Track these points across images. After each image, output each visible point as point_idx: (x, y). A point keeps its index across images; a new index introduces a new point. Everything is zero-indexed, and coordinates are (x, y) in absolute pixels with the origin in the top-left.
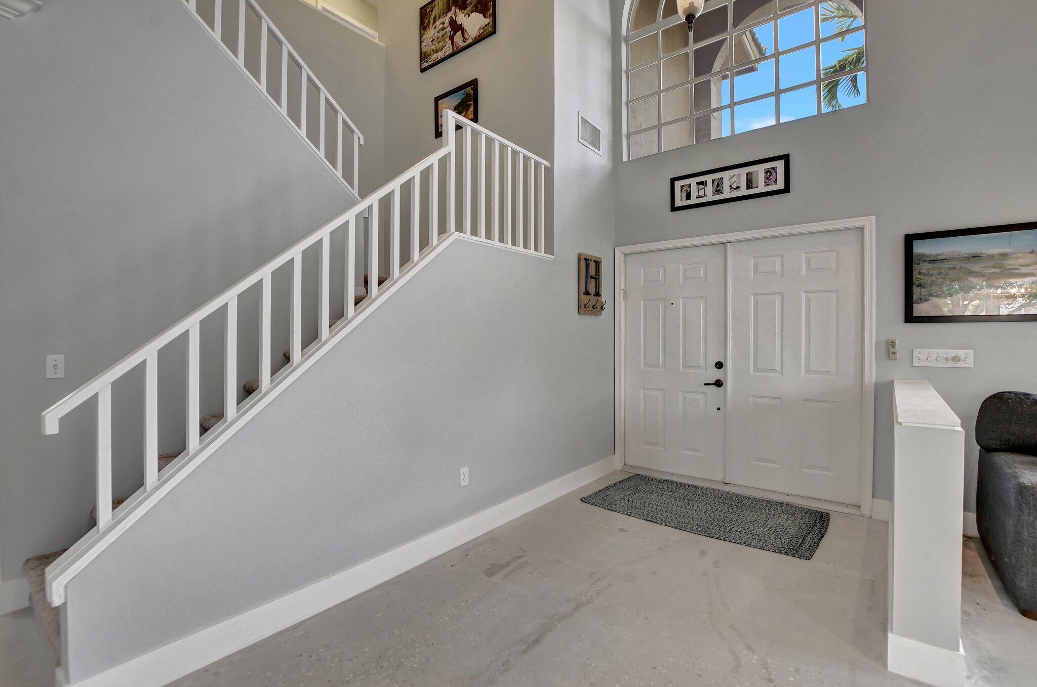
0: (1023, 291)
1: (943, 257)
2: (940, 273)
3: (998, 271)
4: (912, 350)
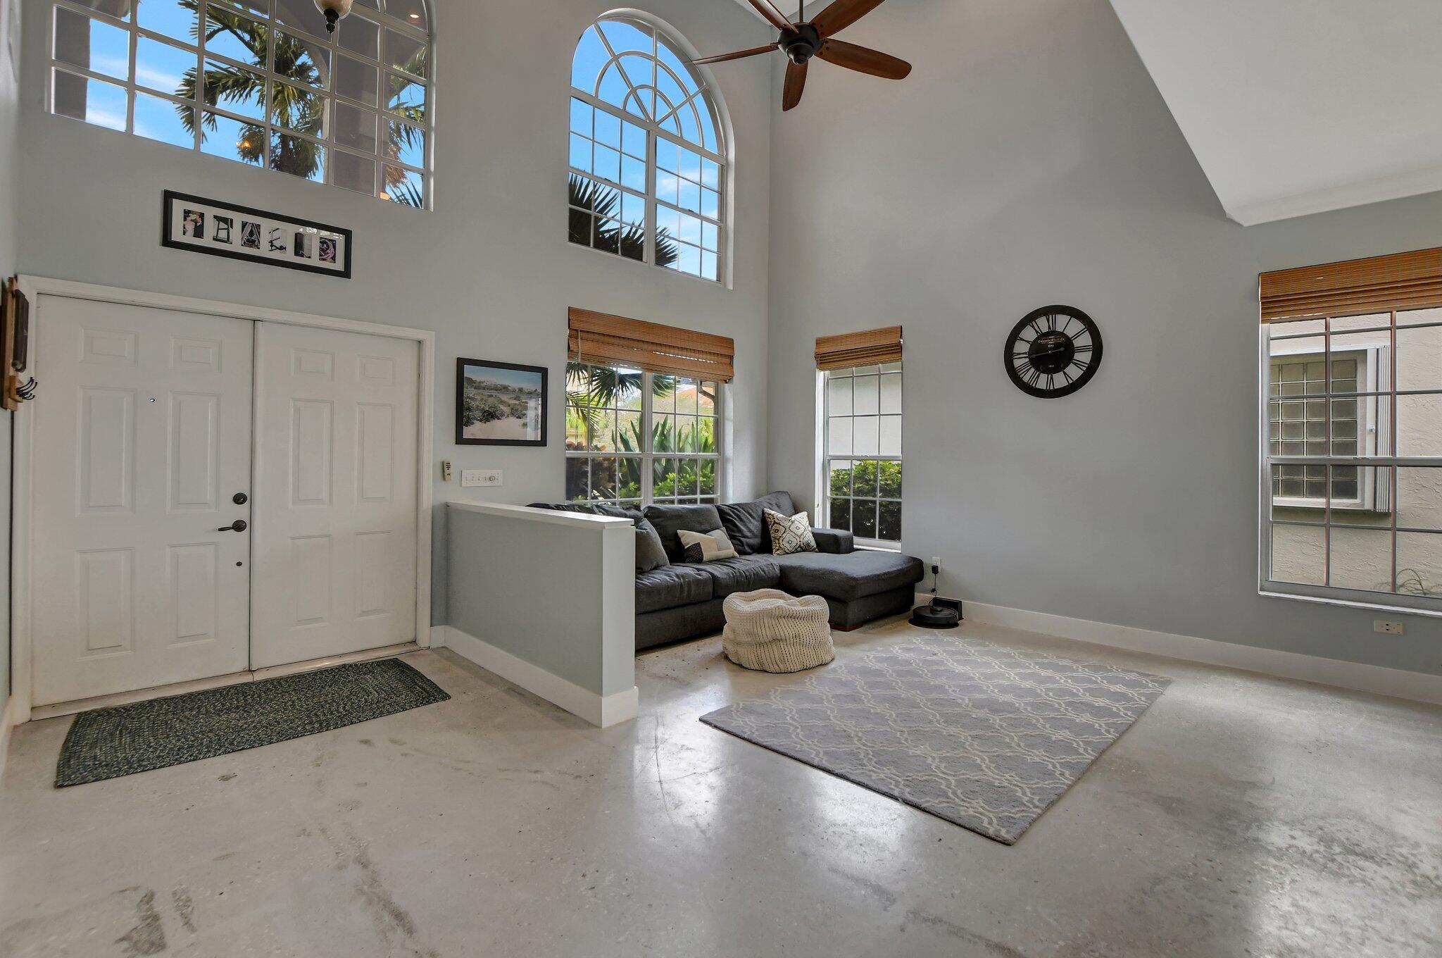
0: (534, 421)
1: (484, 385)
4: (462, 471)
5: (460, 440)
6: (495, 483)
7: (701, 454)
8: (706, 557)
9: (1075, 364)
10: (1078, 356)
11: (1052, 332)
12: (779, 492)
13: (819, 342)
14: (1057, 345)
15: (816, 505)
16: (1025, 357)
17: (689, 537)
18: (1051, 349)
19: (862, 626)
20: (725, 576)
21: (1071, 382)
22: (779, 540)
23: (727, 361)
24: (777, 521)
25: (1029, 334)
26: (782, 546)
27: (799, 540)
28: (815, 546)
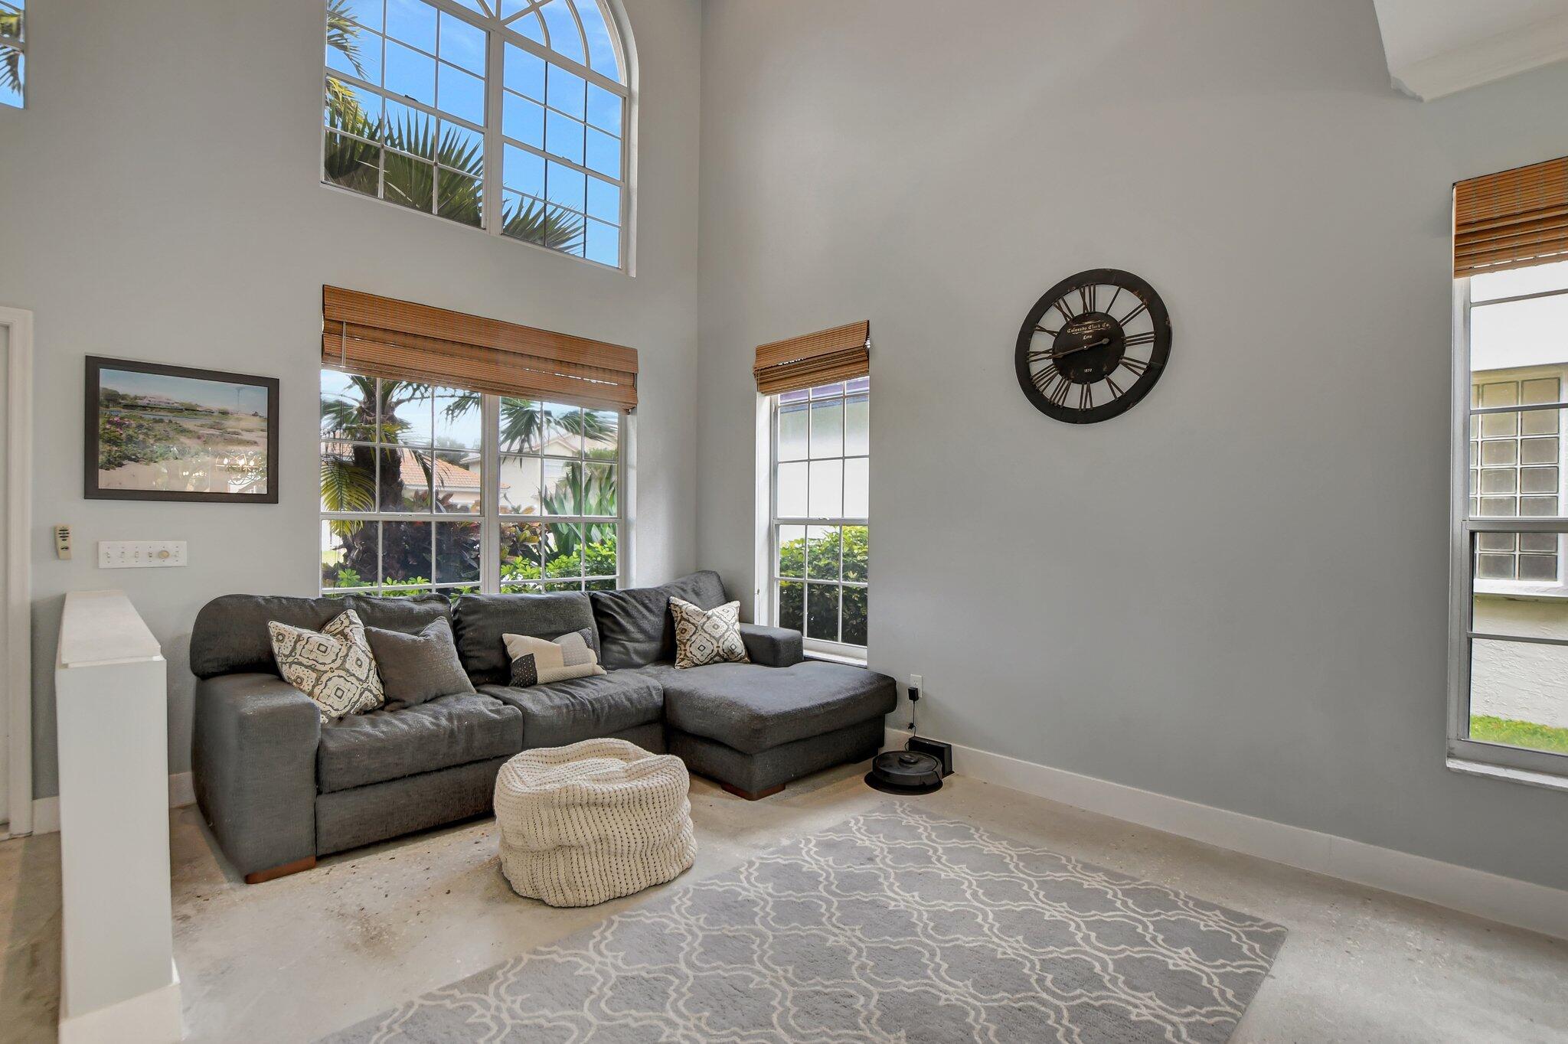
0: (252, 463)
1: (144, 402)
2: (140, 426)
3: (217, 432)
4: (98, 544)
5: (92, 490)
6: (168, 562)
7: (587, 516)
8: (542, 676)
9: (1126, 365)
10: (1131, 352)
11: (1089, 315)
12: (703, 572)
13: (761, 352)
14: (1098, 336)
15: (756, 592)
16: (1047, 358)
17: (519, 645)
18: (1088, 342)
19: (784, 789)
20: (551, 712)
21: (1118, 395)
22: (685, 644)
23: (628, 381)
24: (685, 616)
25: (1054, 320)
26: (689, 655)
27: (716, 645)
28: (743, 654)
